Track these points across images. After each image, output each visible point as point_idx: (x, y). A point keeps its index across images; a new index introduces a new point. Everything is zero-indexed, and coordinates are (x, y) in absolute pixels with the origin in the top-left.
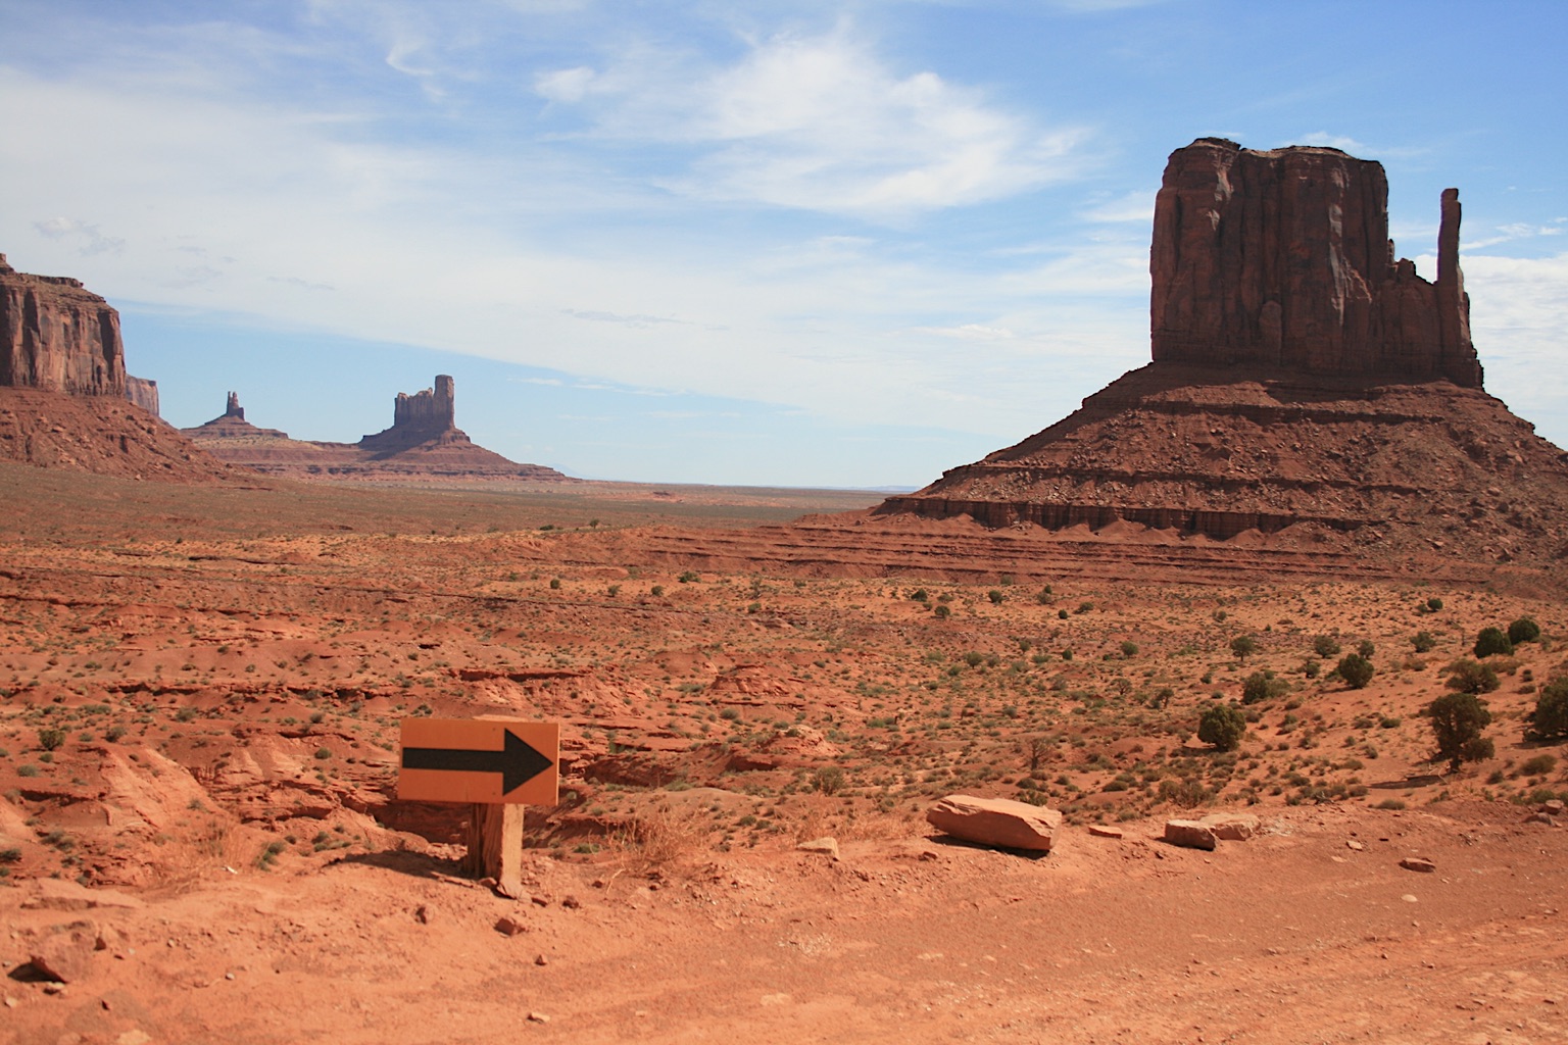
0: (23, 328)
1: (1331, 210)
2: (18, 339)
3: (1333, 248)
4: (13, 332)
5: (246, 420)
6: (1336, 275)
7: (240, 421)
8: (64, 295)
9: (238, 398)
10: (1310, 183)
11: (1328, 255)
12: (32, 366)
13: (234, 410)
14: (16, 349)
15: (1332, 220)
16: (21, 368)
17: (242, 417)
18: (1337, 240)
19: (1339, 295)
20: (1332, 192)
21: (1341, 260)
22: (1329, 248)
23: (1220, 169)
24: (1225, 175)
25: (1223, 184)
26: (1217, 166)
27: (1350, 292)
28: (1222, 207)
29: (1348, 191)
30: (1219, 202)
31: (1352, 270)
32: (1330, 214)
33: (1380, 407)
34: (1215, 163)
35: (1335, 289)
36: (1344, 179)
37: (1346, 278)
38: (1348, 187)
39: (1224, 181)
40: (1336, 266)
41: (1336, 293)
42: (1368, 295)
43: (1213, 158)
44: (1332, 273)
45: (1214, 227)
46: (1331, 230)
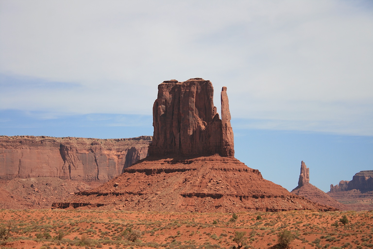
1: (190, 100)
3: (190, 112)
6: (190, 122)
10: (185, 92)
11: (189, 115)
15: (189, 103)
18: (192, 110)
19: (191, 129)
20: (190, 94)
21: (194, 117)
22: (189, 113)
23: (165, 91)
24: (168, 92)
25: (165, 96)
26: (164, 90)
27: (195, 127)
28: (166, 103)
29: (199, 92)
30: (164, 102)
31: (199, 119)
32: (189, 101)
33: (187, 167)
34: (163, 89)
35: (190, 127)
36: (197, 88)
37: (194, 122)
38: (199, 91)
39: (167, 95)
40: (191, 119)
41: (190, 128)
42: (203, 127)
43: (163, 88)
44: (189, 121)
45: (162, 110)
46: (190, 107)
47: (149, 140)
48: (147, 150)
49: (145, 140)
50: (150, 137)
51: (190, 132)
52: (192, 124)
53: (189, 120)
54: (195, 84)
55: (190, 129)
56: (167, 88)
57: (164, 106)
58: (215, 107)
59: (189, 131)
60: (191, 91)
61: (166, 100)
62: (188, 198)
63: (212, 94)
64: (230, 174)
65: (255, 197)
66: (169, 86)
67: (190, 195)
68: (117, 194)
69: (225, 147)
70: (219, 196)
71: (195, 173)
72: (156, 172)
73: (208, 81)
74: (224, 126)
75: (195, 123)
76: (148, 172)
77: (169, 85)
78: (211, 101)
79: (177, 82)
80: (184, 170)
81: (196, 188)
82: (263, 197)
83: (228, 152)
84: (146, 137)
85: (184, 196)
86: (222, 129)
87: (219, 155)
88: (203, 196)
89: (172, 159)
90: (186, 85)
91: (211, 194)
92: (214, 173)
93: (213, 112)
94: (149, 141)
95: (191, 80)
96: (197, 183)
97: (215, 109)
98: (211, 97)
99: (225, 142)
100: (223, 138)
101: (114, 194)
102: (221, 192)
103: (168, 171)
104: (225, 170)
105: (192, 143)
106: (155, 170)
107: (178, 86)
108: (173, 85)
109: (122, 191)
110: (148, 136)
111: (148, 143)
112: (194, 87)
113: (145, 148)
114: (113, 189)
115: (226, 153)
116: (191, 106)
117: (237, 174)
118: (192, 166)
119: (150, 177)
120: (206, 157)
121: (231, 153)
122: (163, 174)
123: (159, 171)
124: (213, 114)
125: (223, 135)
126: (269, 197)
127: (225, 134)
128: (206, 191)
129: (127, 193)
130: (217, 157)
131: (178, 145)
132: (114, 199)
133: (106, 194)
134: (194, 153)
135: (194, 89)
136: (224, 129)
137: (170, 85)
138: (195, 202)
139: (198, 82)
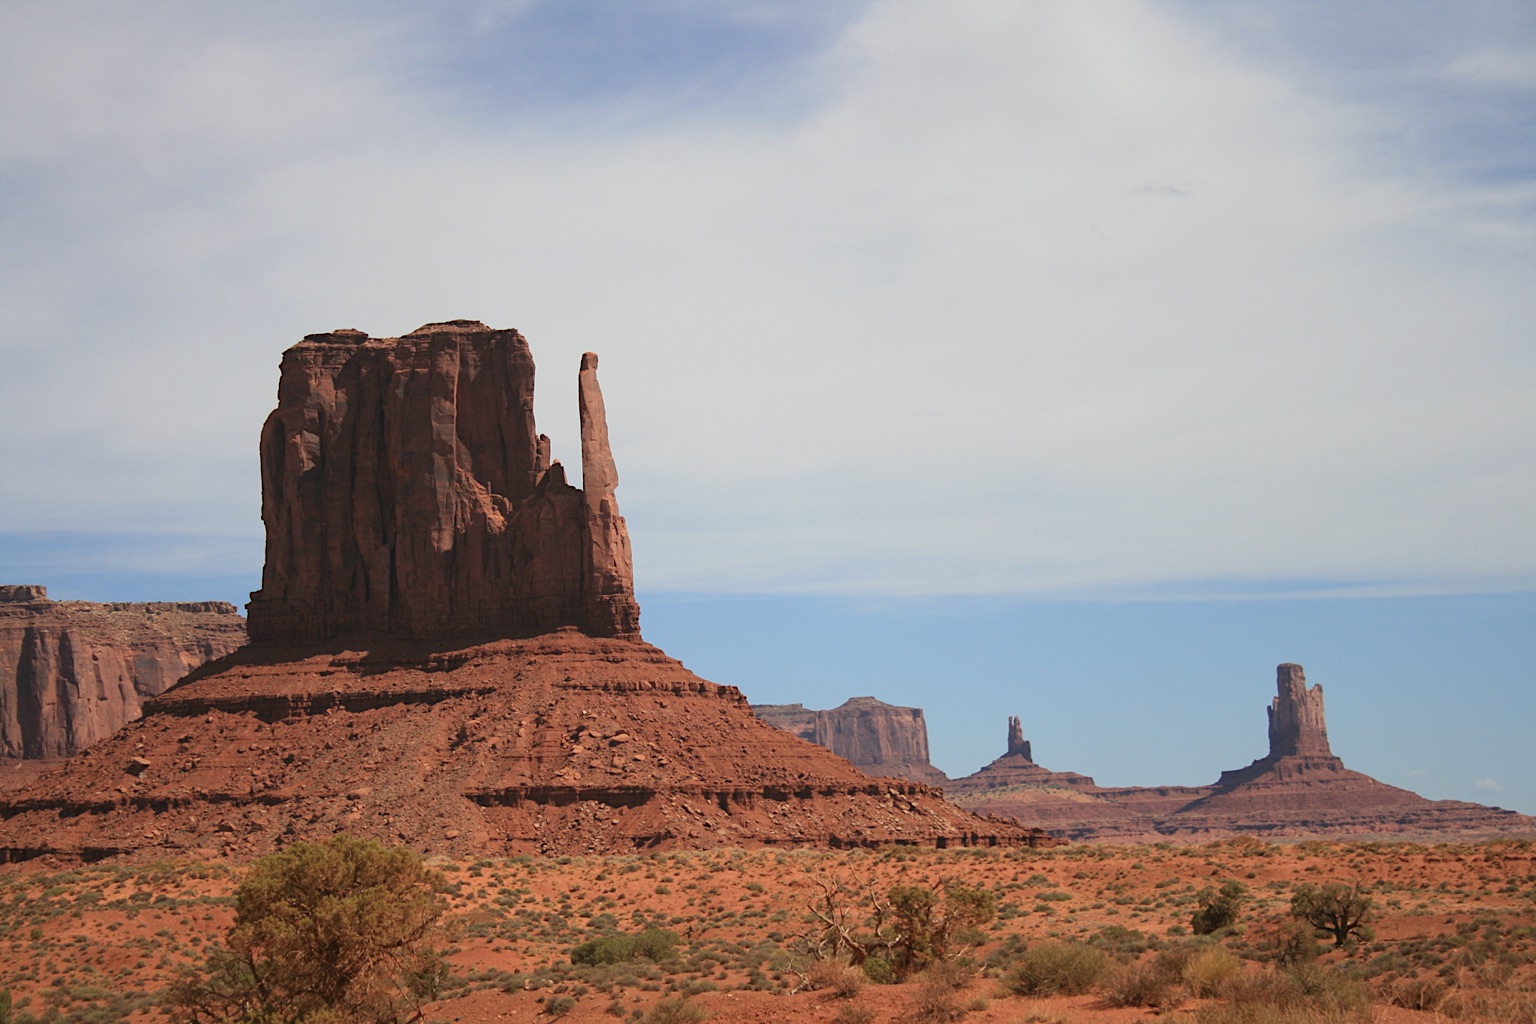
0: (58, 681)
1: (434, 409)
2: (49, 696)
3: (439, 460)
4: (44, 687)
5: (1035, 762)
6: (441, 498)
7: (1027, 763)
8: (199, 627)
9: (1022, 726)
10: (413, 376)
11: (431, 472)
12: (69, 729)
13: (1019, 748)
14: (46, 709)
15: (434, 423)
16: (54, 734)
17: (1028, 756)
18: (446, 450)
19: (443, 527)
20: (436, 384)
21: (453, 477)
22: (433, 463)
23: (316, 375)
24: (330, 381)
25: (318, 395)
26: (312, 372)
27: (463, 520)
28: (320, 425)
29: (472, 378)
30: (312, 420)
31: (477, 487)
32: (433, 415)
33: (441, 681)
34: (309, 368)
35: (439, 519)
36: (464, 362)
37: (459, 500)
38: (472, 372)
39: (325, 390)
40: (442, 485)
41: (440, 525)
42: (497, 519)
43: (306, 362)
44: (436, 497)
45: (304, 455)
46: (435, 437)
47: (27, 600)
48: (20, 642)
49: (9, 601)
50: (28, 588)
51: (440, 540)
52: (448, 506)
53: (433, 491)
54: (453, 345)
55: (440, 530)
56: (323, 364)
57: (313, 438)
58: (542, 436)
59: (435, 535)
60: (440, 374)
61: (321, 413)
62: (503, 811)
63: (527, 385)
64: (645, 705)
65: (775, 794)
66: (333, 356)
67: (509, 798)
68: (160, 806)
69: (606, 597)
70: (638, 797)
71: (496, 705)
72: (305, 709)
73: (513, 332)
74: (597, 511)
75: (462, 502)
76: (271, 709)
77: (331, 349)
78: (528, 413)
79: (364, 337)
80: (433, 697)
81: (524, 767)
82: (804, 793)
83: (618, 618)
84: (12, 591)
85: (482, 799)
86: (590, 523)
87: (580, 631)
88: (566, 796)
89: (364, 654)
90: (414, 349)
91: (599, 790)
92: (577, 703)
93: (538, 458)
94: (26, 603)
95: (433, 330)
96: (522, 744)
97: (543, 444)
98: (524, 396)
99: (605, 577)
100: (595, 560)
101: (141, 803)
102: (639, 780)
103: (356, 703)
104: (620, 689)
105: (453, 585)
106: (298, 699)
107: (373, 354)
108: (348, 350)
109: (182, 791)
110: (21, 588)
111: (22, 613)
112: (451, 355)
113: (12, 631)
114: (128, 786)
115: (613, 623)
116: (439, 434)
117: (673, 707)
118: (463, 677)
119: (281, 728)
120: (520, 642)
121: (629, 619)
122: (337, 717)
123: (320, 704)
124: (538, 465)
125: (595, 547)
126: (829, 792)
127: (601, 543)
128: (572, 778)
129: (203, 797)
130: (573, 638)
131: (387, 596)
132: (153, 827)
133: (107, 807)
134: (463, 627)
135: (450, 365)
136: (597, 525)
137: (338, 349)
138: (537, 825)
139: (467, 335)
